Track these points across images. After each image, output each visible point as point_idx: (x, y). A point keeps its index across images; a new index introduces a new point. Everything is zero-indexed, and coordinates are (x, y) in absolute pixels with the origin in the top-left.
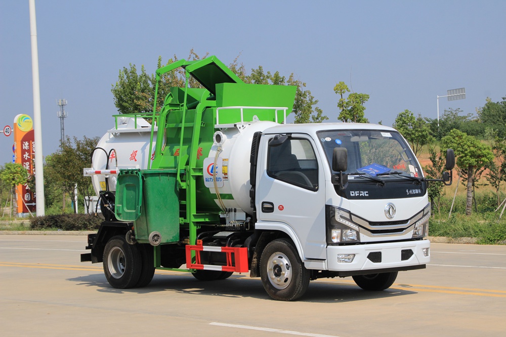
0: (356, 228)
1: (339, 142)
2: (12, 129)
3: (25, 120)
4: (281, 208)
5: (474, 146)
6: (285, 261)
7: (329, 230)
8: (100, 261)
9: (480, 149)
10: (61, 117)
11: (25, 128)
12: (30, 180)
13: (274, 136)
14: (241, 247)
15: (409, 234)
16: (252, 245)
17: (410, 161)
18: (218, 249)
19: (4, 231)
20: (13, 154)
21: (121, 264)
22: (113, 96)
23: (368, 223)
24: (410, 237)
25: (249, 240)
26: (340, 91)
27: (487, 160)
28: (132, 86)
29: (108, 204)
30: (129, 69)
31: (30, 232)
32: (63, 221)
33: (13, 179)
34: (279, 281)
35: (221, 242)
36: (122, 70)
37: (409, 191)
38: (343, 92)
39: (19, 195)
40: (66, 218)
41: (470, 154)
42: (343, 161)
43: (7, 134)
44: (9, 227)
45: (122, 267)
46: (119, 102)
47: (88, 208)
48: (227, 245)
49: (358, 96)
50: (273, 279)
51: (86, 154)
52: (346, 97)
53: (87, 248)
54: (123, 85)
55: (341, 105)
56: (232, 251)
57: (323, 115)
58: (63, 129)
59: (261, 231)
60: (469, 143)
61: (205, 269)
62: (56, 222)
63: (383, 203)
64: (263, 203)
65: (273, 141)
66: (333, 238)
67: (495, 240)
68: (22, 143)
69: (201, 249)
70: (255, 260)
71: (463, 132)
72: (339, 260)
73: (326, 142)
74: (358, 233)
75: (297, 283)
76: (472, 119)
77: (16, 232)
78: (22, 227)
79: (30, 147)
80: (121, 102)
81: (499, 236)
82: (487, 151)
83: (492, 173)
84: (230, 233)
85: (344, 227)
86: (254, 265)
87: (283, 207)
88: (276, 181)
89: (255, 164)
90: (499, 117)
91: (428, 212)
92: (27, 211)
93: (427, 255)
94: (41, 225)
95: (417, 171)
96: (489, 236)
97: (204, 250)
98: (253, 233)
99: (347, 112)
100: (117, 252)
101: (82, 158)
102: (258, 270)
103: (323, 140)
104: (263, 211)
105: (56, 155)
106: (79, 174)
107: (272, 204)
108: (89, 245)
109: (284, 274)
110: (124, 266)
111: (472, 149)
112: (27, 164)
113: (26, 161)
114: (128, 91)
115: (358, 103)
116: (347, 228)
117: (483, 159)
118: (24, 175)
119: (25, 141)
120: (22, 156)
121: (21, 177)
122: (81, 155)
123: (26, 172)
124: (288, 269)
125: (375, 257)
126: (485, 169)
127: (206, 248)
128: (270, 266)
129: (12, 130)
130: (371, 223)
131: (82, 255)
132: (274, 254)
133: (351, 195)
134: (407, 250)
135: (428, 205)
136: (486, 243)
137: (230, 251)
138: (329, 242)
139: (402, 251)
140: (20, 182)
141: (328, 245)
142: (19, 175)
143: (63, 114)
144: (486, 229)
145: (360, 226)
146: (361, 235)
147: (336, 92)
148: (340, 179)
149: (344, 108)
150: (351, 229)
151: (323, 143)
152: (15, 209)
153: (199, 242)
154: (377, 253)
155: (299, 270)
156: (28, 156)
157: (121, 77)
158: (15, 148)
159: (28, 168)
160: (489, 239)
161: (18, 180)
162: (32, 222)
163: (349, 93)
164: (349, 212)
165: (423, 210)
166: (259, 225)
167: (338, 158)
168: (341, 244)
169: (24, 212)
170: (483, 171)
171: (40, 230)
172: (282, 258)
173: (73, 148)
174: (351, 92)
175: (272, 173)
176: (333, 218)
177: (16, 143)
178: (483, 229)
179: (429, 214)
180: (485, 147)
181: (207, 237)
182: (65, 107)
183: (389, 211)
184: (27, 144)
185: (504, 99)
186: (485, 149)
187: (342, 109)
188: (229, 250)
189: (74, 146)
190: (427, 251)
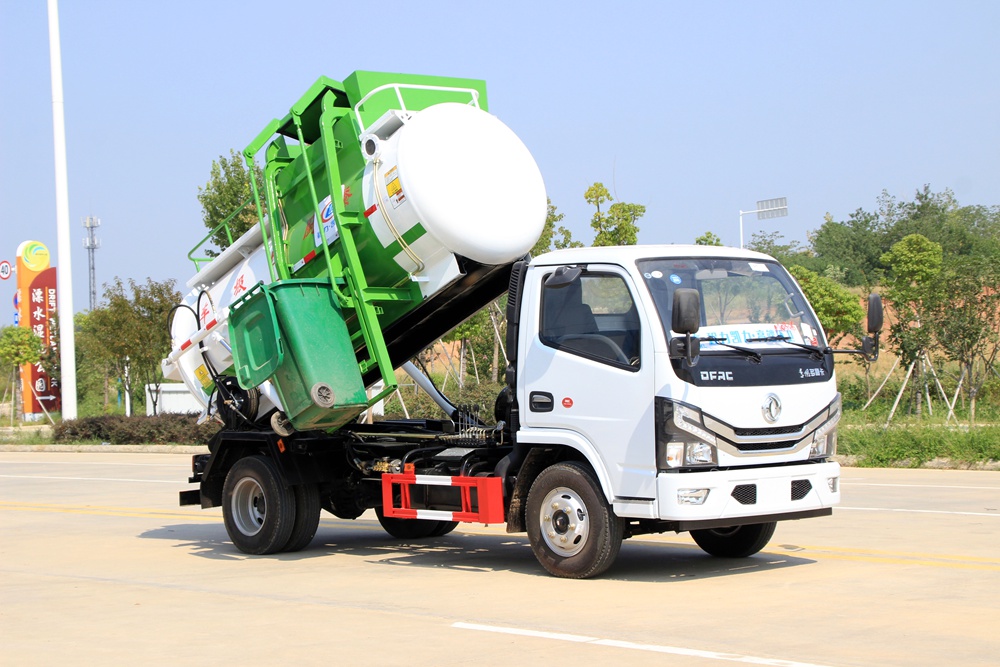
0: (712, 439)
1: (676, 279)
2: (14, 266)
3: (37, 252)
4: (568, 403)
5: (831, 295)
6: (574, 504)
7: (661, 443)
8: (216, 504)
9: (840, 300)
10: (89, 248)
11: (37, 265)
12: (46, 356)
13: (555, 269)
14: (489, 476)
15: (802, 452)
16: (511, 472)
17: (801, 316)
18: (446, 481)
19: (6, 446)
20: (15, 311)
21: (256, 509)
22: (200, 206)
23: (732, 431)
24: (806, 457)
25: (505, 463)
26: (594, 199)
27: (852, 320)
28: (235, 189)
29: (232, 399)
30: (230, 160)
31: (52, 447)
32: (111, 429)
33: (17, 354)
34: (565, 541)
35: (449, 467)
36: (218, 161)
37: (803, 371)
38: (601, 202)
39: (26, 382)
40: (118, 423)
41: (823, 309)
42: (692, 314)
43: (5, 276)
44: (14, 438)
45: (258, 515)
46: (212, 217)
47: (155, 404)
48: (462, 472)
49: (626, 208)
50: (553, 537)
51: (152, 309)
52: (605, 210)
53: (191, 481)
54: (218, 187)
55: (596, 224)
56: (473, 485)
57: (573, 240)
58: (93, 268)
59: (527, 447)
60: (821, 290)
61: (419, 517)
62: (100, 429)
63: (760, 394)
64: (533, 394)
65: (553, 279)
66: (669, 459)
67: (888, 459)
68: (31, 292)
69: (411, 482)
70: (516, 501)
71: (811, 270)
72: (682, 500)
73: (654, 279)
74: (714, 449)
75: (599, 545)
76: (798, 252)
77: (28, 447)
78: (37, 439)
79: (44, 299)
80: (215, 218)
81: (896, 451)
82: (853, 303)
83: (858, 342)
84: (467, 451)
85: (690, 439)
86: (514, 510)
87: (571, 402)
88: (559, 353)
89: (516, 322)
90: (847, 247)
91: (836, 412)
92: (40, 411)
93: (834, 489)
94: (72, 434)
95: (815, 334)
96: (877, 452)
97: (418, 482)
98: (510, 450)
99: (608, 236)
100: (248, 487)
101: (143, 317)
102: (521, 520)
103: (649, 276)
104: (532, 410)
105: (98, 311)
106: (138, 345)
107: (549, 395)
108: (195, 475)
109: (573, 529)
110: (262, 513)
111: (828, 299)
112: (40, 327)
113: (38, 323)
114: (228, 197)
115: (626, 220)
116: (695, 439)
117: (846, 317)
118: (35, 347)
119: (37, 288)
120: (32, 315)
121: (30, 350)
122: (143, 312)
123: (38, 342)
124: (581, 519)
125: (746, 494)
126: (845, 335)
127: (422, 480)
128: (546, 513)
129: (13, 269)
130: (739, 431)
131: (182, 494)
132: (554, 491)
133: (703, 378)
134: (802, 481)
135: (837, 396)
136: (872, 464)
137: (468, 485)
138: (661, 466)
139: (793, 483)
140: (27, 359)
141: (659, 470)
142: (27, 347)
143: (93, 241)
144: (872, 441)
145: (718, 436)
146: (720, 453)
147: (589, 201)
148: (686, 347)
149: (603, 230)
150: (701, 441)
151: (648, 282)
152: (19, 407)
153: (409, 467)
154: (748, 486)
155: (603, 521)
156: (42, 313)
157: (215, 173)
158: (19, 300)
159: (40, 334)
160: (878, 458)
161: (25, 356)
162: (56, 431)
163: (612, 203)
164: (699, 410)
165: (828, 407)
166: (523, 436)
167: (684, 307)
168: (683, 470)
169: (34, 412)
170: (841, 339)
171: (71, 443)
172: (569, 498)
173: (128, 299)
174: (615, 202)
175: (549, 338)
176: (668, 422)
177: (20, 292)
178: (867, 440)
179: (839, 413)
180: (848, 296)
181: (421, 459)
182: (96, 231)
183: (770, 409)
184: (39, 292)
185: (852, 216)
186: (849, 300)
187: (598, 230)
188: (465, 481)
189: (130, 296)
190: (834, 484)
